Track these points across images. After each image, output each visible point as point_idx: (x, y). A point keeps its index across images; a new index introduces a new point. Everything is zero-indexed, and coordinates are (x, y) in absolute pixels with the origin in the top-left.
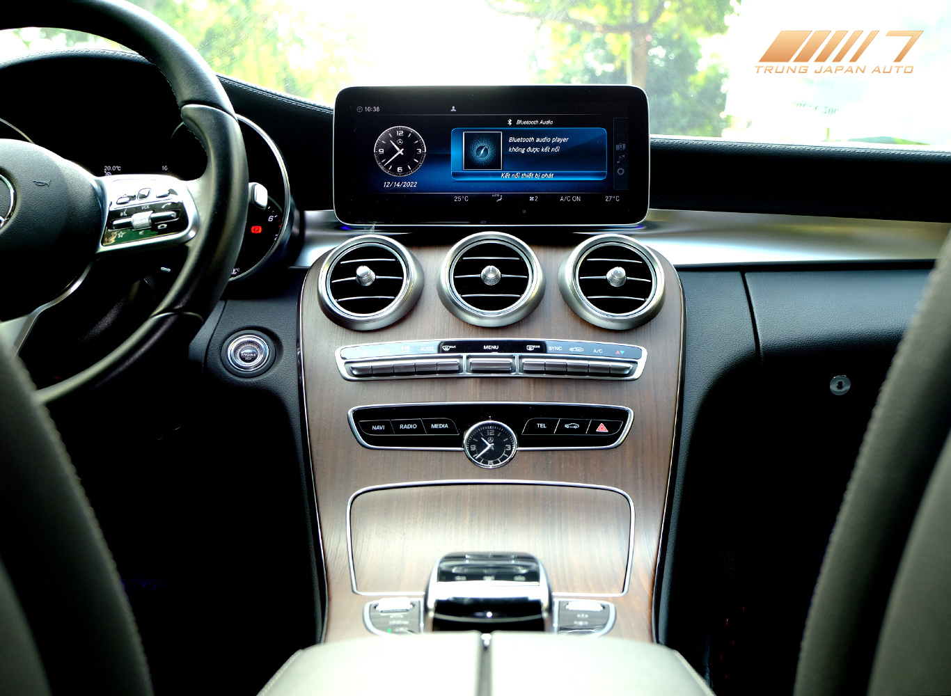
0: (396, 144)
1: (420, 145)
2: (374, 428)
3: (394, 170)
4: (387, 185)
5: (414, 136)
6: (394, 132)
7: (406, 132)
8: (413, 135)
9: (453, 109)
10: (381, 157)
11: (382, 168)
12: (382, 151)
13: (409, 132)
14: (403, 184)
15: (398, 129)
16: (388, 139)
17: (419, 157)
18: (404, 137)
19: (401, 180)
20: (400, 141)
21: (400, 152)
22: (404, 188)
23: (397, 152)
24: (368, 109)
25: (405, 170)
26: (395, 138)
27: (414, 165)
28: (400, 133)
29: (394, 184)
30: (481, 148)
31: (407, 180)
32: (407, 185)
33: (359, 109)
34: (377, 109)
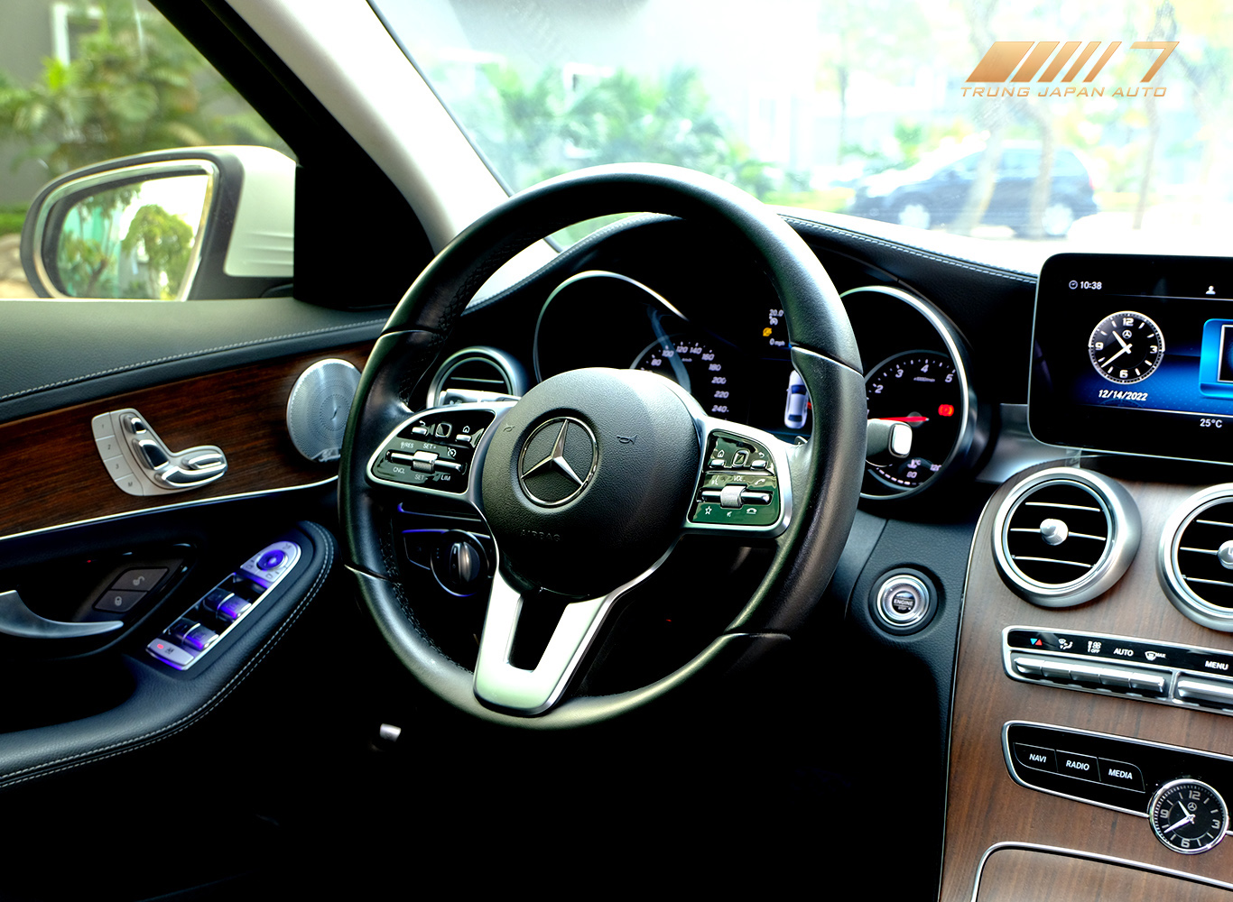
0: (1122, 337)
1: (1155, 341)
2: (1032, 757)
3: (1115, 374)
4: (1104, 394)
5: (1148, 329)
6: (1119, 320)
7: (1137, 322)
8: (1147, 325)
9: (1211, 291)
10: (1098, 354)
11: (1098, 369)
12: (1100, 346)
13: (1141, 321)
14: (1127, 395)
15: (1126, 316)
16: (1110, 329)
17: (1153, 358)
18: (1134, 329)
19: (1124, 389)
20: (1128, 334)
21: (1127, 348)
22: (1127, 401)
23: (1121, 348)
24: (1085, 285)
25: (1132, 375)
26: (1121, 328)
27: (1145, 369)
28: (1128, 322)
29: (1113, 394)
31: (1132, 388)
32: (1132, 396)
33: (1073, 284)
34: (1098, 286)
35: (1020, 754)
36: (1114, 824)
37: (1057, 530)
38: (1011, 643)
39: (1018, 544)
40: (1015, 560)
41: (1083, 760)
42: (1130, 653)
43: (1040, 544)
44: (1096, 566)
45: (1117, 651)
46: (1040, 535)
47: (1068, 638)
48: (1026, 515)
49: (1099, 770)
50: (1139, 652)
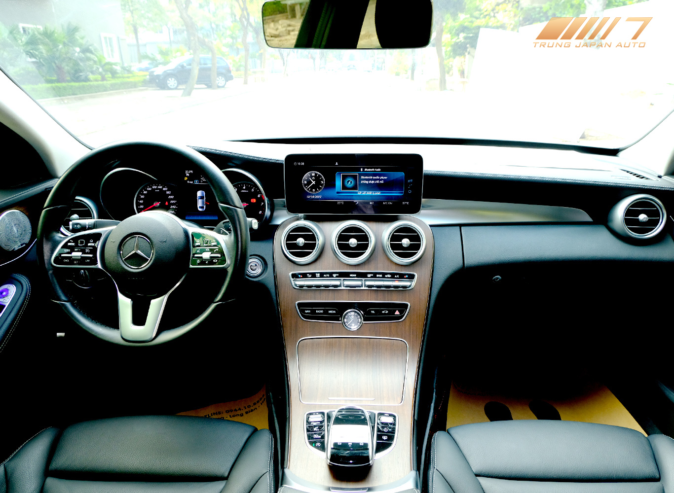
0: (312, 179)
1: (322, 180)
2: (306, 311)
3: (311, 191)
4: (309, 197)
6: (311, 174)
7: (316, 174)
8: (319, 175)
9: (337, 164)
10: (305, 185)
11: (306, 189)
12: (306, 182)
14: (315, 197)
15: (313, 173)
16: (308, 177)
17: (322, 185)
18: (315, 176)
19: (314, 195)
21: (314, 183)
22: (315, 199)
23: (312, 182)
24: (299, 164)
25: (316, 190)
26: (311, 177)
27: (320, 189)
28: (313, 175)
29: (311, 197)
30: (349, 181)
31: (317, 195)
32: (317, 197)
33: (295, 164)
34: (303, 164)
35: (302, 311)
36: (333, 326)
37: (301, 241)
38: (293, 278)
39: (289, 246)
40: (290, 252)
41: (321, 310)
42: (328, 275)
43: (296, 246)
44: (314, 251)
45: (325, 276)
46: (296, 243)
47: (310, 273)
48: (290, 237)
49: (326, 312)
50: (331, 274)
